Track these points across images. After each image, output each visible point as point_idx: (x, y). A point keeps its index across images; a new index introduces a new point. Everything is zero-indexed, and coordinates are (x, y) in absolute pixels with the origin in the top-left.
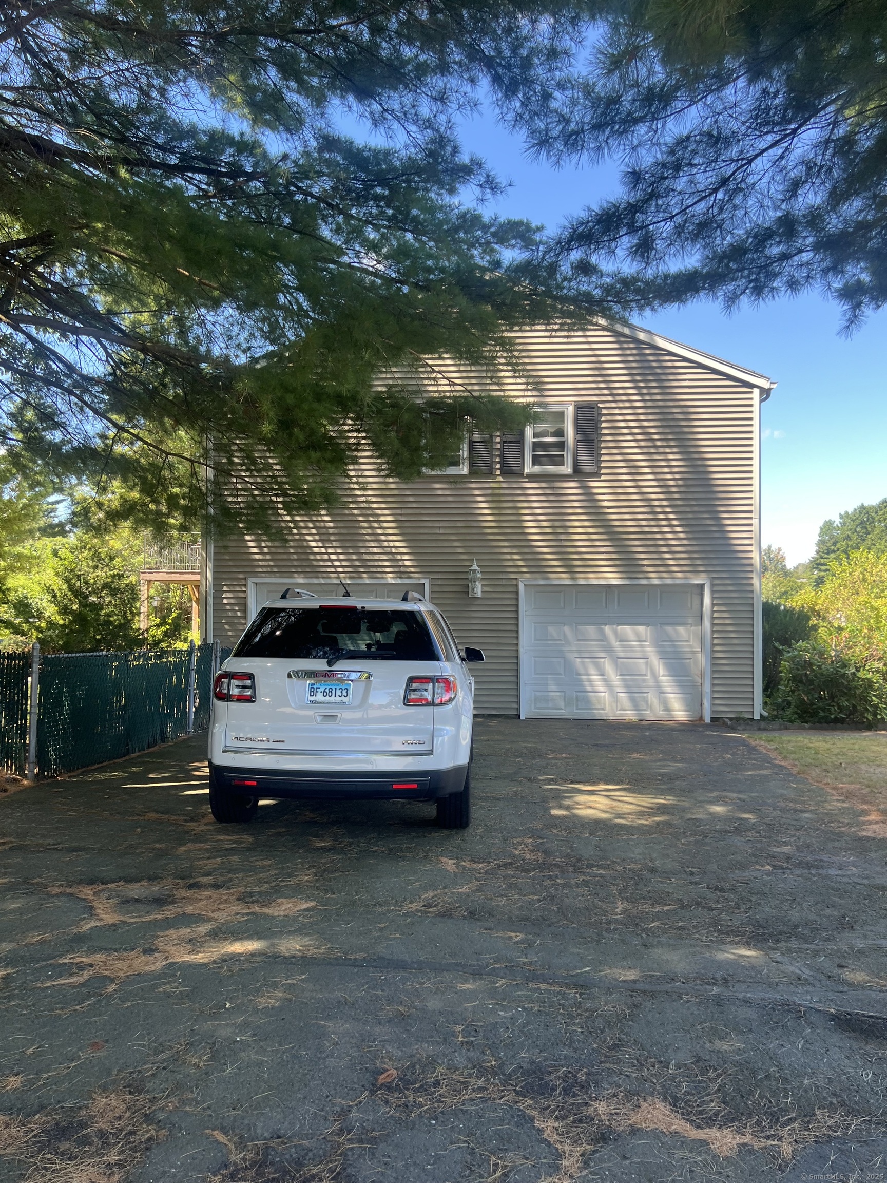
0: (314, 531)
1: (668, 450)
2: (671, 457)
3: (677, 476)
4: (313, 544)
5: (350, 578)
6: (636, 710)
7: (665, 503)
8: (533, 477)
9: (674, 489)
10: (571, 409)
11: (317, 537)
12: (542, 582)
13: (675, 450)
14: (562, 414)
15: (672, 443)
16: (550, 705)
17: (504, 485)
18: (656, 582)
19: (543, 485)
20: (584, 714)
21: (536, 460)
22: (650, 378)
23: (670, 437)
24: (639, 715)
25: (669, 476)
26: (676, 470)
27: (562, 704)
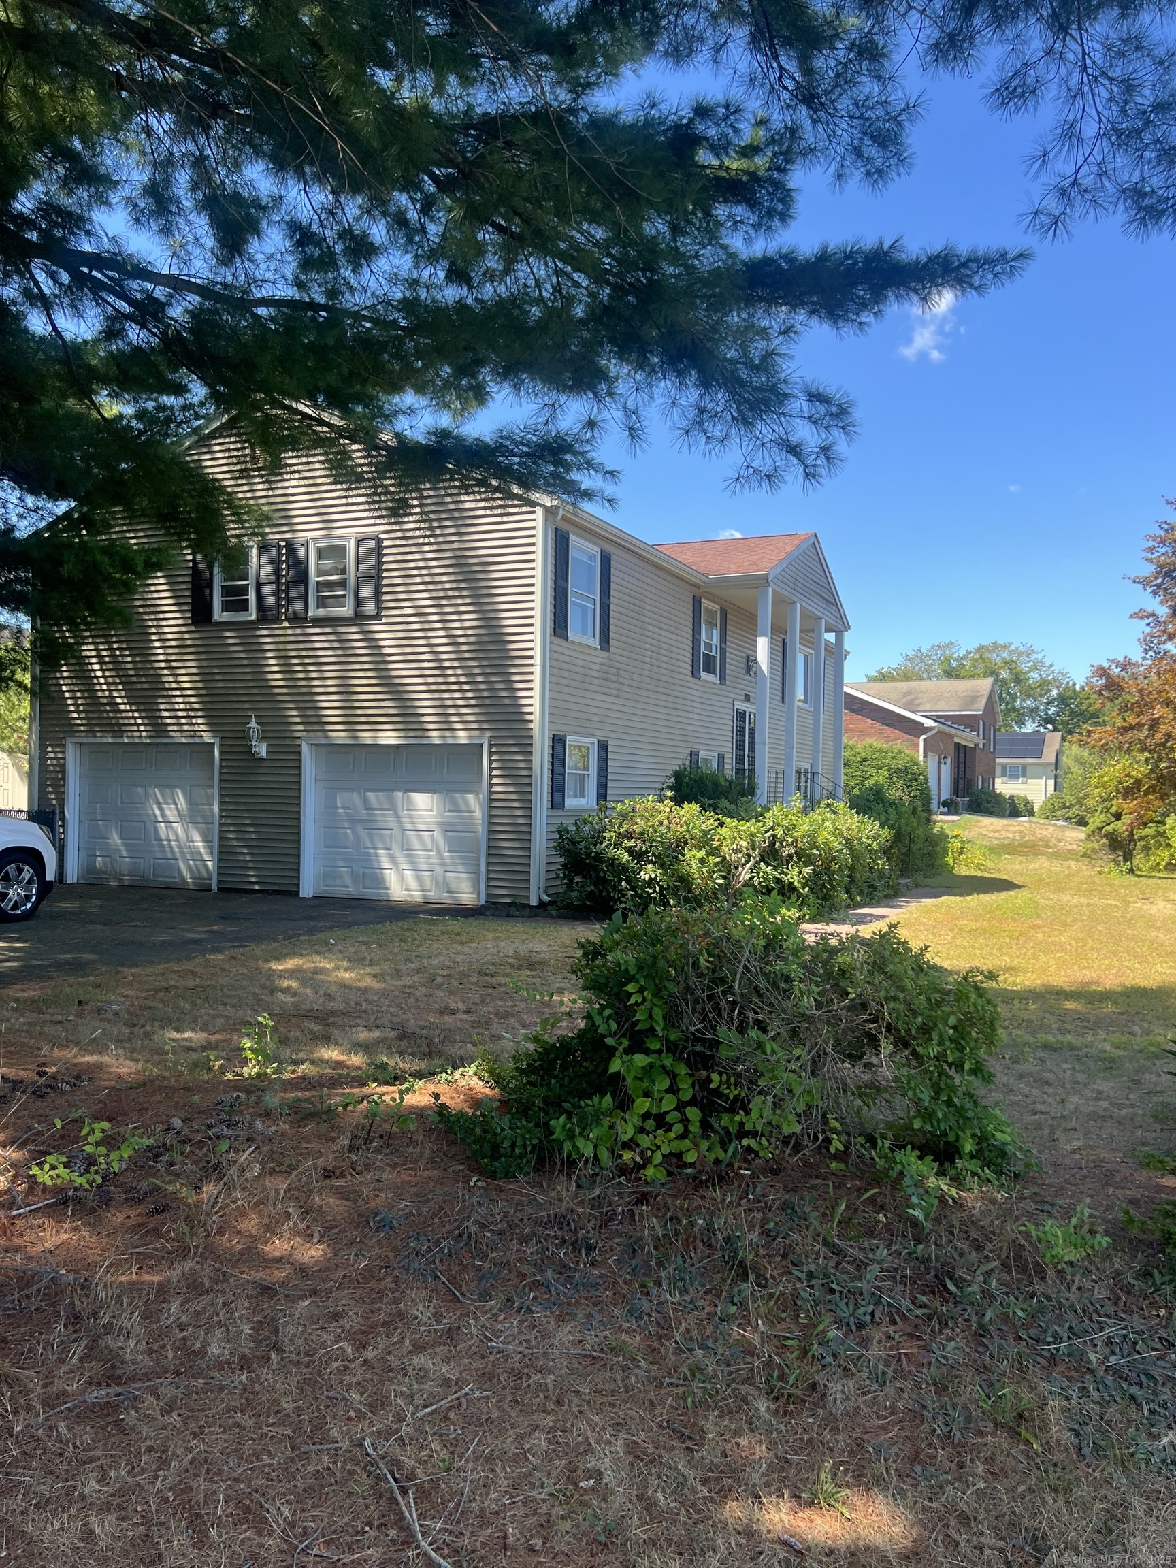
0: (120, 687)
1: (460, 601)
2: (463, 609)
3: (470, 632)
4: (119, 700)
5: (150, 737)
6: (423, 890)
7: (459, 671)
8: (317, 622)
9: (464, 648)
10: (353, 541)
11: (123, 693)
12: (323, 741)
13: (468, 601)
14: (344, 548)
15: (465, 593)
16: (338, 882)
17: (289, 631)
18: (437, 741)
19: (328, 630)
20: (370, 893)
21: (322, 602)
22: (444, 516)
23: (463, 585)
24: (424, 896)
25: (460, 632)
26: (468, 624)
27: (349, 881)
